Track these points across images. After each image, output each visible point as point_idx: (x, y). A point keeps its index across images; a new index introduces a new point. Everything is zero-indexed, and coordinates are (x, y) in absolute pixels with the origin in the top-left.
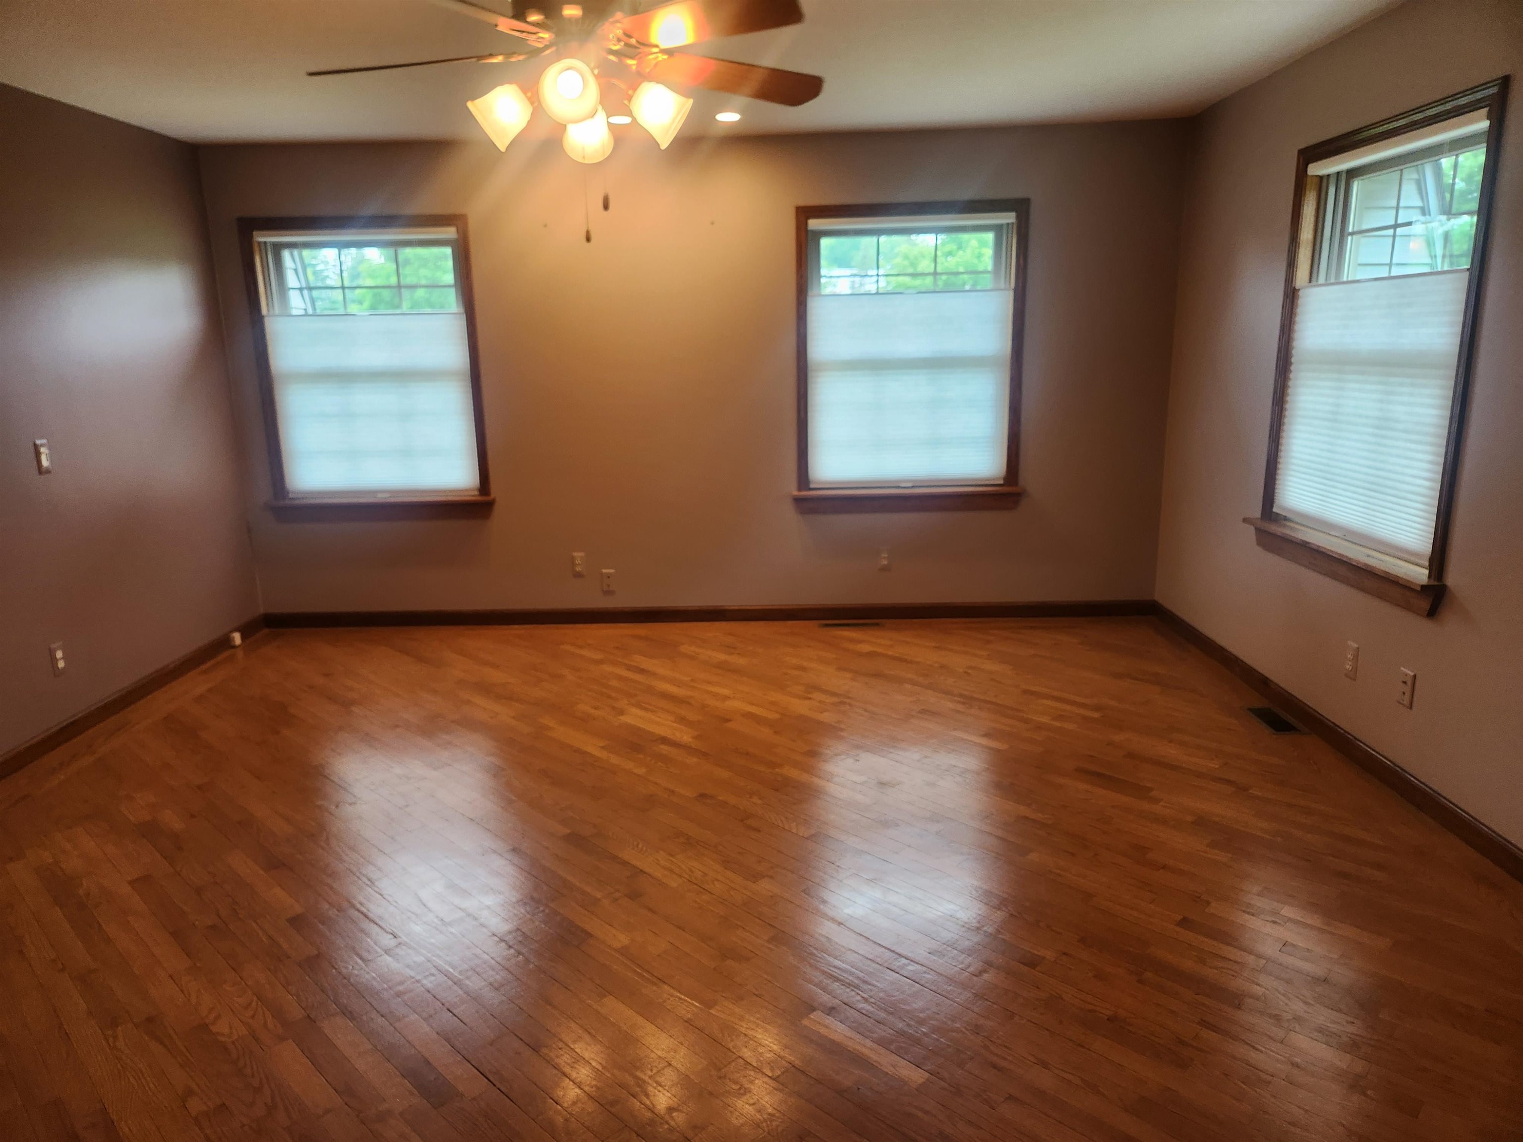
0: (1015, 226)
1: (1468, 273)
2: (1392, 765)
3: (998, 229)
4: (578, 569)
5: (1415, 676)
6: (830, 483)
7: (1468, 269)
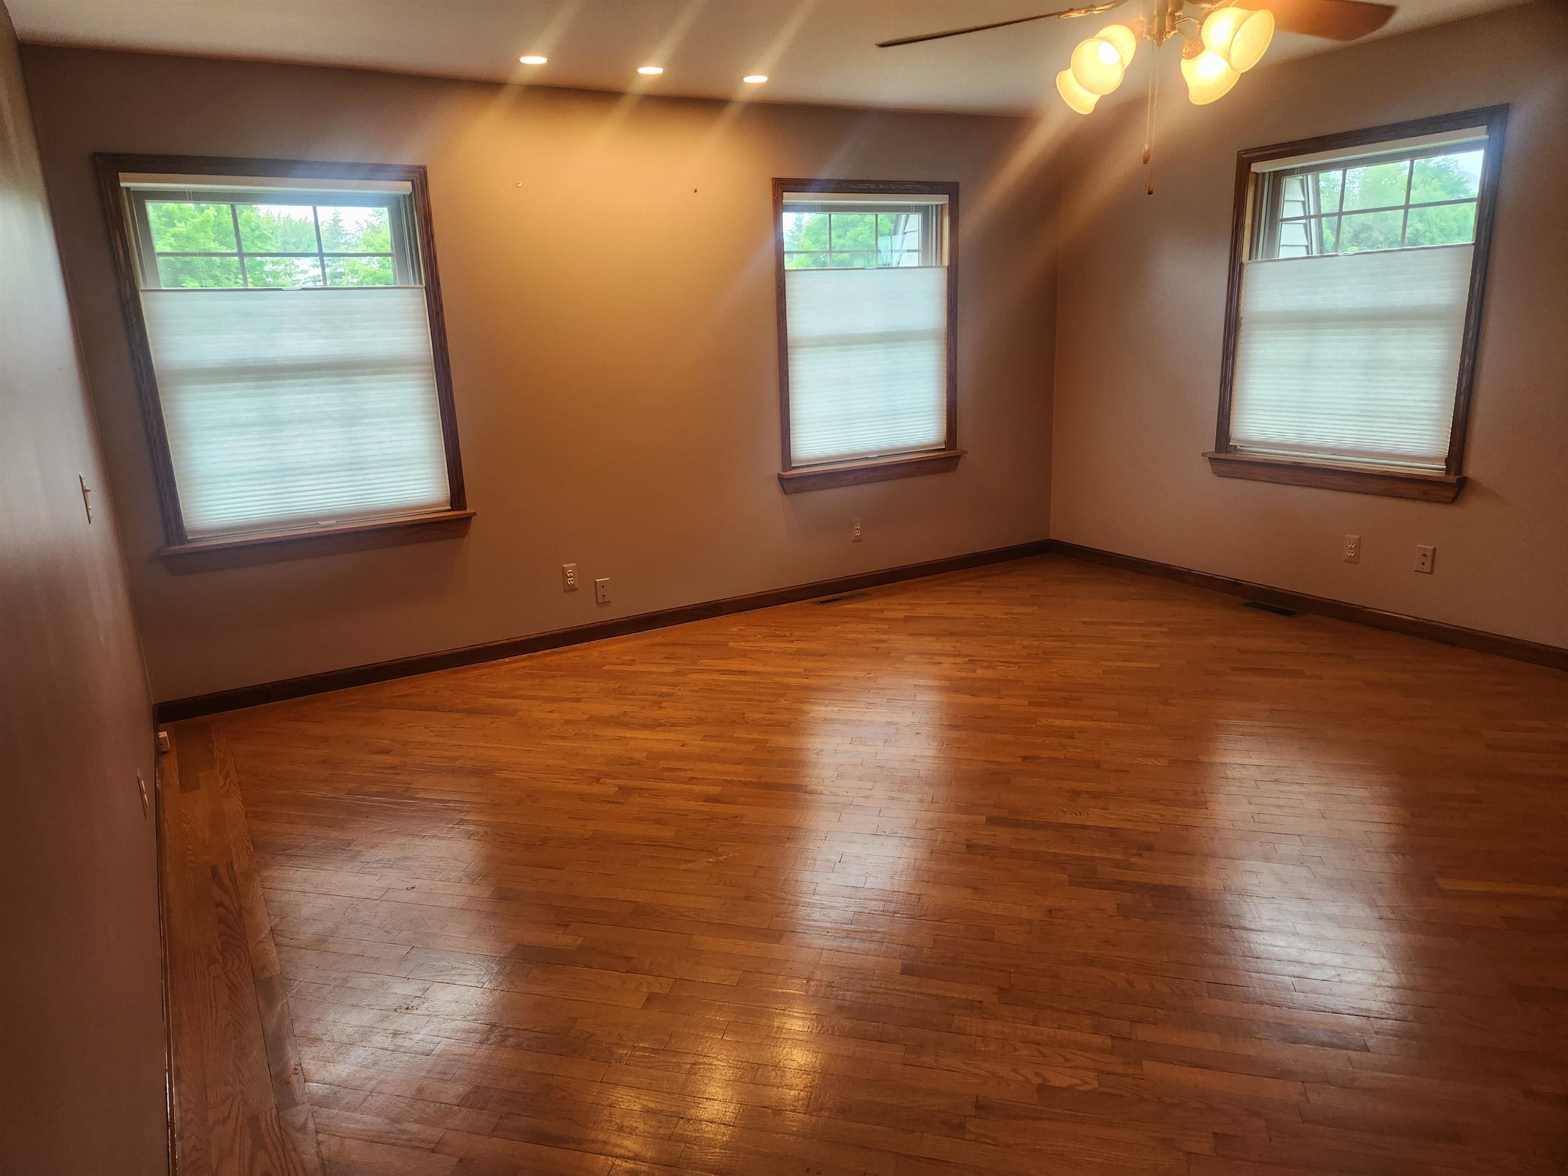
0: (946, 210)
1: (1473, 247)
2: (1414, 619)
3: (924, 211)
4: (570, 582)
5: (1435, 549)
6: (810, 460)
7: (1473, 244)
